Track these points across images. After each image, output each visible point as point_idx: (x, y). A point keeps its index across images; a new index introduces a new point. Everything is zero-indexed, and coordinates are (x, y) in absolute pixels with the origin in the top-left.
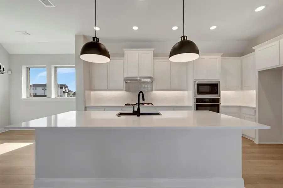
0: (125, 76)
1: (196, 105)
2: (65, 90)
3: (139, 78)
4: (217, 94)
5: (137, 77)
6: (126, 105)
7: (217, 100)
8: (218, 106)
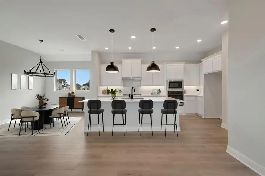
0: (123, 77)
1: (168, 95)
2: (64, 85)
3: (131, 78)
4: (181, 88)
5: (131, 77)
6: (123, 95)
7: (182, 92)
8: (182, 96)
